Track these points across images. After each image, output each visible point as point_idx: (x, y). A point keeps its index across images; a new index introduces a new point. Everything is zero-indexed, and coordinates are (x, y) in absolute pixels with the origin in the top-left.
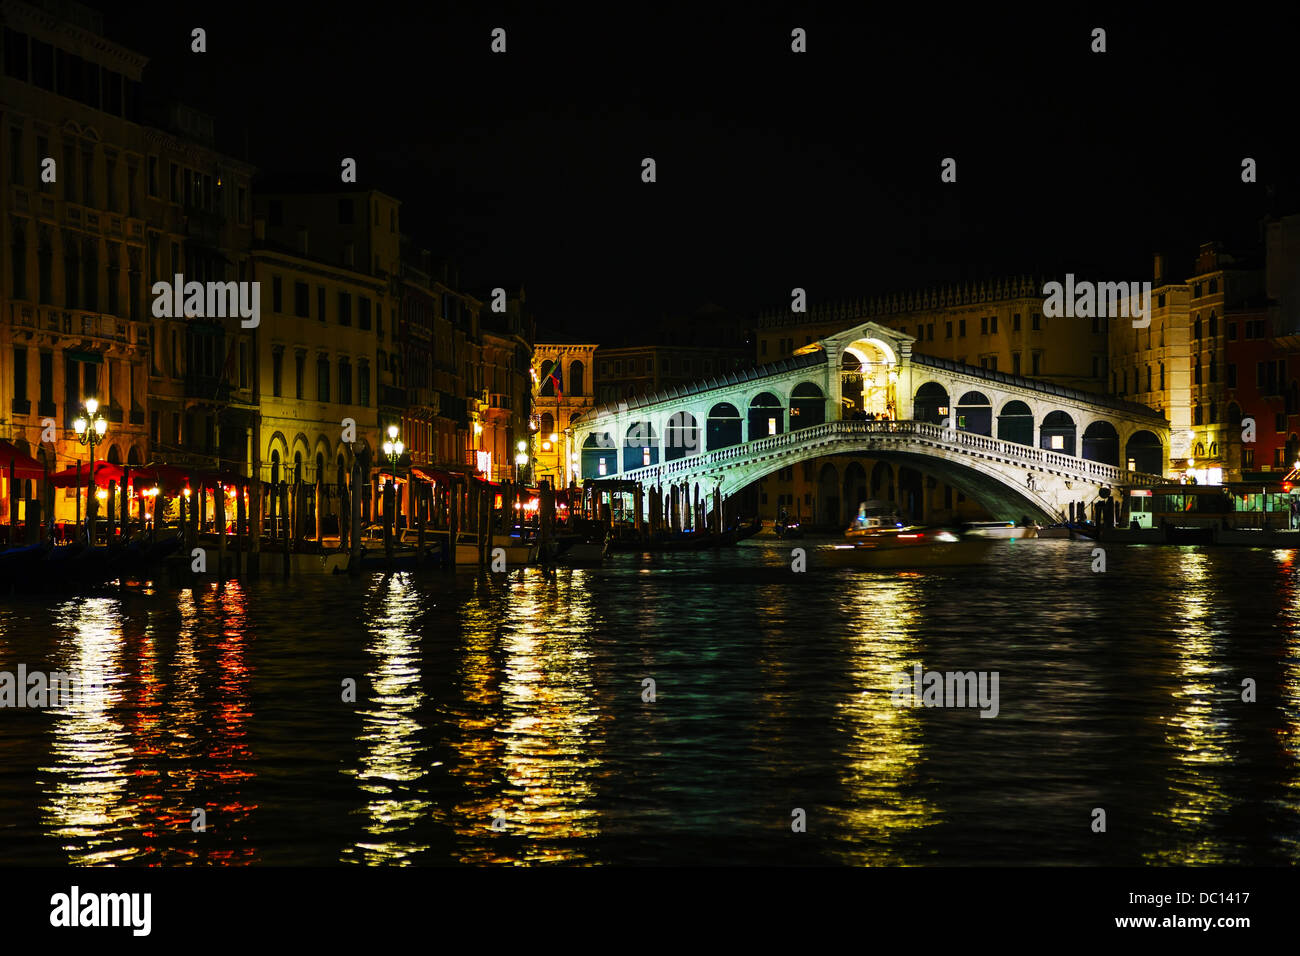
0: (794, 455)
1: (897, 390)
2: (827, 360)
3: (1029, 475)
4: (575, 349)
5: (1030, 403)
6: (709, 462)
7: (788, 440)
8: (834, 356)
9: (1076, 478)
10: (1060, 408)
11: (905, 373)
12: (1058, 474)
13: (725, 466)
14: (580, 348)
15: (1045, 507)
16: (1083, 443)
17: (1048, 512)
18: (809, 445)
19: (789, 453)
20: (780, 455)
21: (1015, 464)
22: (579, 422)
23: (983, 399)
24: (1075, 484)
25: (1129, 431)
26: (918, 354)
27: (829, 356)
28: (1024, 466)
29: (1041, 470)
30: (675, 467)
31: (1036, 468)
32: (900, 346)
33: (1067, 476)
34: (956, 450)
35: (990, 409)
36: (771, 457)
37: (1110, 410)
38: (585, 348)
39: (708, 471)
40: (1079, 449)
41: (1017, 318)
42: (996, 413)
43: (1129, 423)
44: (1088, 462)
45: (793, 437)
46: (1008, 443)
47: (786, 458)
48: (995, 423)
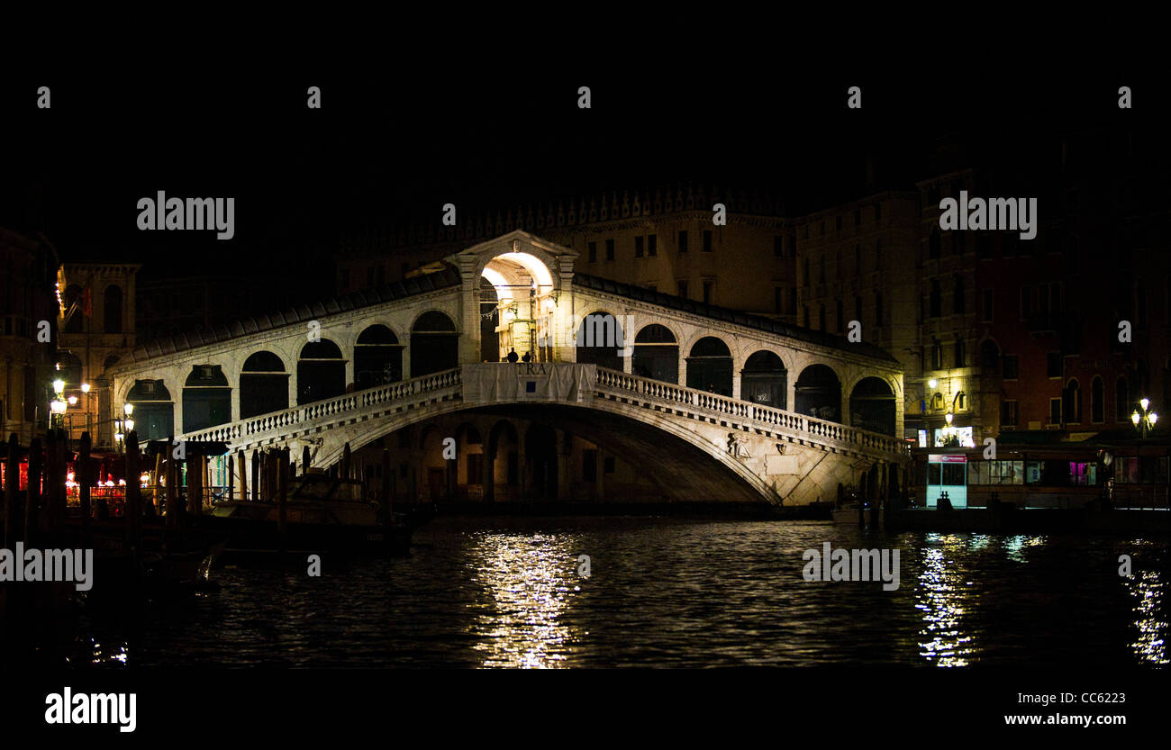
0: (418, 410)
1: (553, 322)
2: (460, 281)
3: (730, 435)
4: (111, 269)
5: (729, 341)
6: (302, 419)
7: (410, 389)
8: (472, 275)
9: (791, 440)
10: (766, 346)
11: (565, 300)
12: (768, 434)
13: (324, 426)
14: (118, 269)
15: (750, 479)
16: (797, 394)
17: (754, 484)
18: (439, 396)
19: (411, 407)
20: (399, 410)
21: (713, 421)
22: (120, 364)
23: (667, 335)
24: (789, 448)
25: (853, 378)
26: (581, 274)
27: (464, 276)
28: (724, 424)
29: (746, 429)
30: (256, 427)
31: (740, 427)
32: (558, 262)
33: (779, 437)
34: (636, 403)
35: (677, 348)
36: (388, 413)
37: (829, 350)
38: (124, 269)
39: (301, 432)
40: (791, 402)
41: (683, 235)
42: (684, 353)
43: (854, 367)
44: (806, 419)
45: (418, 385)
46: (703, 393)
47: (407, 413)
48: (683, 366)
